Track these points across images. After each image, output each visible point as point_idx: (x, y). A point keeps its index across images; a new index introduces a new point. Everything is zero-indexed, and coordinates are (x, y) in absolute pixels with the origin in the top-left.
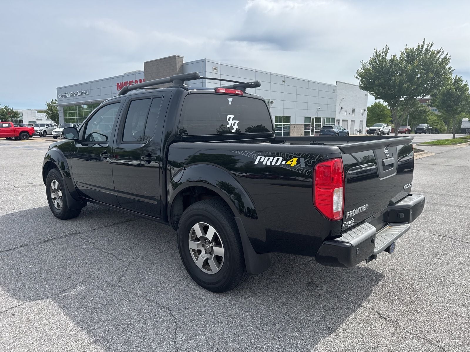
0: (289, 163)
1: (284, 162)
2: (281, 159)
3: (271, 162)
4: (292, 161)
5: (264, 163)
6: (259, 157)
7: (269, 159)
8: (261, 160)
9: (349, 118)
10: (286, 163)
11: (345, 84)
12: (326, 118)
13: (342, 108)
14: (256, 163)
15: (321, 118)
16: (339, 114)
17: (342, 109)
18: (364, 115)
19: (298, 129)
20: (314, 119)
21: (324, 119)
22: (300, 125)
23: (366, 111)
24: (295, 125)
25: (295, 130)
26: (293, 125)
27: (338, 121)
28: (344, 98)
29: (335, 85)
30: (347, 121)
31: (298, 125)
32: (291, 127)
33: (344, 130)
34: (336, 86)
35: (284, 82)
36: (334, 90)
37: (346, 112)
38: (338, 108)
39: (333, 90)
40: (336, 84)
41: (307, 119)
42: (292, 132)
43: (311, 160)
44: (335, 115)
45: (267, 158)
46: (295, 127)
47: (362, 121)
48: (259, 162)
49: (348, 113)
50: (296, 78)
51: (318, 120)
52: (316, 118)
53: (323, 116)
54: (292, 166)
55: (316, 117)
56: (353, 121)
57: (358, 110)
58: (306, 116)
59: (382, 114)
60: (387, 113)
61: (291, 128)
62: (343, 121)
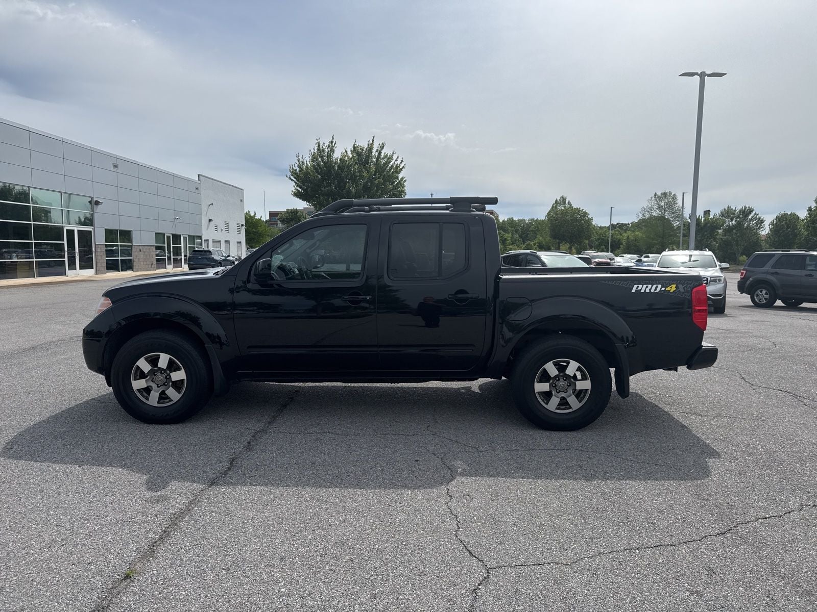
0: (668, 289)
1: (663, 289)
2: (660, 286)
3: (650, 290)
4: (671, 288)
5: (642, 291)
6: (635, 286)
7: (647, 287)
8: (639, 288)
9: (222, 236)
10: (665, 289)
11: (211, 180)
12: (189, 236)
13: (210, 220)
14: (633, 291)
15: (180, 236)
16: (207, 229)
17: (211, 222)
18: (241, 233)
19: (146, 253)
20: (170, 236)
21: (185, 238)
22: (149, 247)
23: (244, 227)
24: (140, 247)
25: (142, 256)
26: (137, 247)
27: (207, 241)
28: (212, 204)
29: (197, 179)
30: (219, 242)
31: (146, 247)
32: (134, 250)
33: (227, 257)
34: (199, 182)
35: (115, 166)
36: (197, 189)
37: (216, 226)
38: (205, 221)
39: (195, 189)
40: (199, 180)
41: (159, 236)
42: (137, 260)
43: (689, 286)
44: (201, 230)
45: (645, 286)
46: (140, 251)
47: (239, 243)
48: (636, 290)
49: (219, 229)
50: (136, 161)
51: (177, 238)
52: (173, 236)
53: (184, 232)
54: (671, 291)
55: (174, 233)
56: (227, 242)
57: (233, 226)
58: (157, 231)
59: (255, 232)
60: (262, 231)
61: (135, 254)
62: (214, 241)
